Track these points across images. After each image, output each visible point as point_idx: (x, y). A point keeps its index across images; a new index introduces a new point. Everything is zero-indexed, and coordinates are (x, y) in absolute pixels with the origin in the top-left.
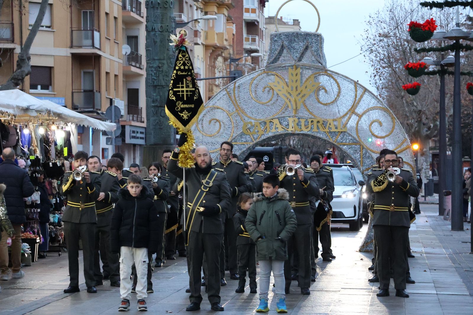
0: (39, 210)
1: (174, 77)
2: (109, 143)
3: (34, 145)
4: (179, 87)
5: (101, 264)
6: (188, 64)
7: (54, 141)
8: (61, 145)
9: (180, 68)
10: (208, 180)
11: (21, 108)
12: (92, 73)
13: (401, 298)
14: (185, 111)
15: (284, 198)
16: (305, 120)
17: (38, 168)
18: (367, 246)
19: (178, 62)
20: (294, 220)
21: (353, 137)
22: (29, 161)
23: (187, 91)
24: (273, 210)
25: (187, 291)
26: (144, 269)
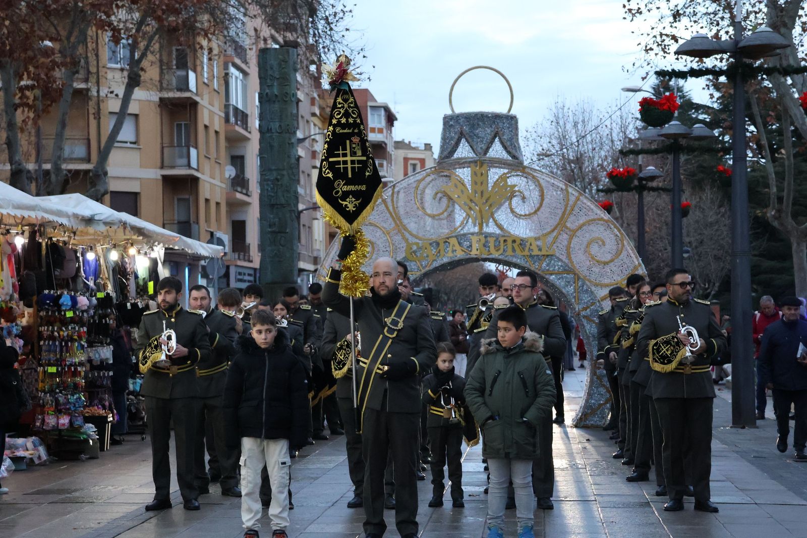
0: (111, 373)
1: (330, 139)
2: (211, 285)
3: (104, 277)
4: (338, 156)
5: (207, 458)
6: (354, 114)
7: (134, 271)
8: (144, 279)
9: (339, 123)
10: (395, 318)
11: (80, 217)
12: (188, 200)
13: (706, 513)
14: (351, 197)
15: (534, 350)
16: (495, 238)
17: (109, 311)
18: (586, 419)
19: (336, 112)
20: (552, 389)
21: (564, 262)
22: (94, 298)
23: (353, 162)
24: (514, 369)
25: (350, 505)
26: (284, 475)
